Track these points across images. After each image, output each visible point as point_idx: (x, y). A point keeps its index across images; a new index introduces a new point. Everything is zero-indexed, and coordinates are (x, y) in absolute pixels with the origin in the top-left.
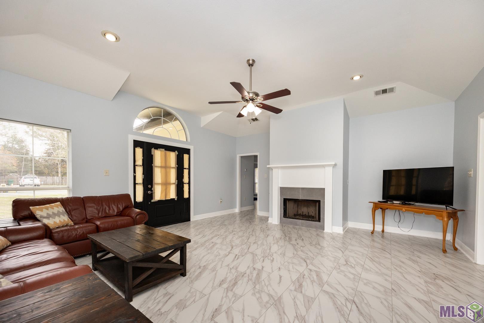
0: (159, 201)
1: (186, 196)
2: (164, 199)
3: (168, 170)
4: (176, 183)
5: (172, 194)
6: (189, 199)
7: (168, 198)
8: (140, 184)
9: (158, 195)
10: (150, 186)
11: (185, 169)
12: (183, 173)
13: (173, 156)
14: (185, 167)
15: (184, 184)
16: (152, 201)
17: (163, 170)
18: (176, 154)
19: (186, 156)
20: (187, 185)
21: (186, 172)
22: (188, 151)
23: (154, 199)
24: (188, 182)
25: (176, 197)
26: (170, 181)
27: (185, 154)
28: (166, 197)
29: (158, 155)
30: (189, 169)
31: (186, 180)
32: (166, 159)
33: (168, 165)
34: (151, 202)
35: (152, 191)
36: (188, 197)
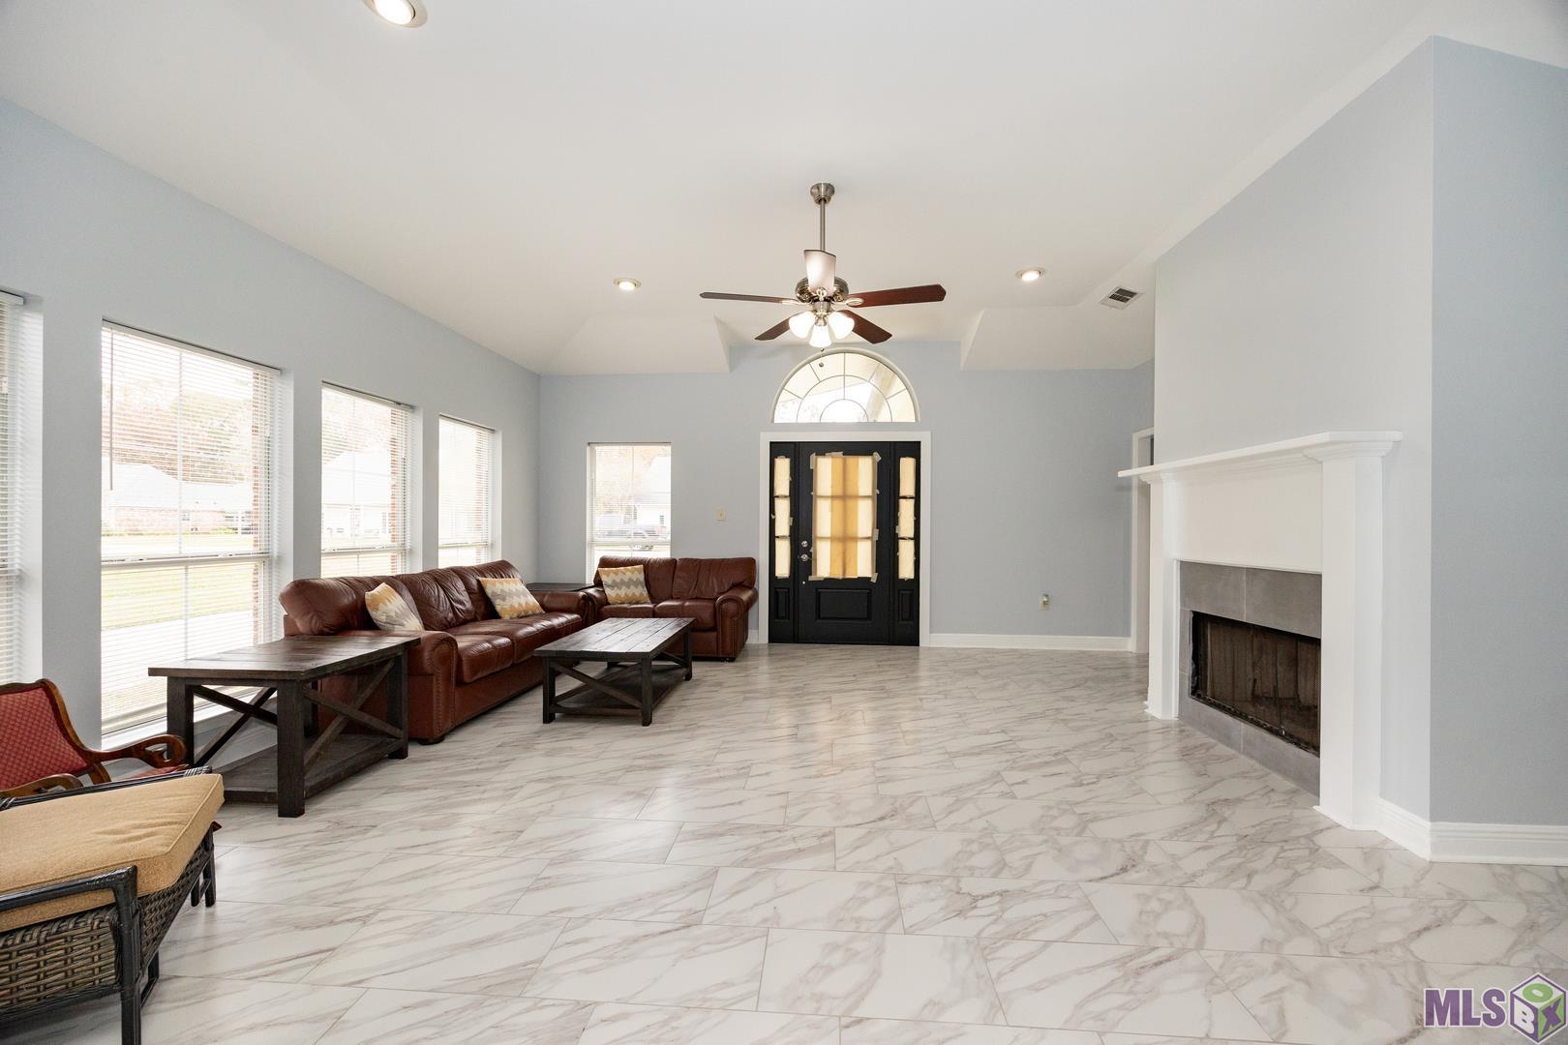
0: (827, 580)
1: (906, 571)
2: (839, 576)
3: (850, 503)
4: (876, 538)
5: (863, 565)
6: (914, 584)
7: (850, 575)
8: (783, 537)
9: (825, 566)
10: (805, 543)
11: (905, 498)
12: (896, 509)
13: (864, 469)
14: (902, 494)
15: (900, 541)
16: (811, 578)
17: (838, 503)
18: (874, 460)
19: (907, 465)
20: (911, 543)
21: (906, 508)
22: (913, 449)
23: (816, 574)
24: (912, 536)
25: (873, 572)
26: (857, 532)
27: (904, 457)
28: (844, 572)
29: (825, 469)
30: (917, 498)
31: (905, 527)
32: (845, 476)
33: (850, 491)
34: (807, 581)
35: (810, 555)
36: (912, 577)
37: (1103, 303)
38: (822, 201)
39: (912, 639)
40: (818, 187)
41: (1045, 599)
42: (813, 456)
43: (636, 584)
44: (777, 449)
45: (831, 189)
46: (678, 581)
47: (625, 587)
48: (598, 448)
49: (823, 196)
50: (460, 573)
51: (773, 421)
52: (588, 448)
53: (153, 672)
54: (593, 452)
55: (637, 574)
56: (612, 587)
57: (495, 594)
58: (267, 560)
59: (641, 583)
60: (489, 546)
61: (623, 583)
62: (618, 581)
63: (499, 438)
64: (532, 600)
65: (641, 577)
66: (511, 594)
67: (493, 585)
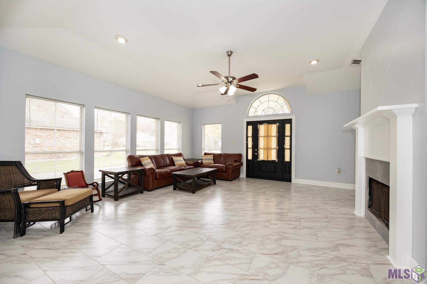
0: (262, 161)
1: (287, 159)
2: (266, 160)
3: (269, 138)
4: (277, 149)
5: (273, 157)
6: (290, 163)
7: (269, 159)
8: (250, 148)
9: (262, 157)
10: (256, 150)
11: (287, 136)
12: (284, 140)
13: (274, 128)
14: (286, 135)
15: (285, 150)
16: (258, 160)
17: (266, 138)
18: (277, 125)
19: (288, 126)
20: (289, 150)
21: (287, 140)
22: (290, 121)
23: (259, 159)
24: (289, 148)
25: (276, 159)
26: (271, 146)
27: (287, 124)
28: (268, 158)
29: (262, 129)
30: (291, 136)
31: (287, 145)
32: (268, 130)
33: (269, 134)
34: (257, 160)
35: (258, 153)
36: (289, 161)
37: (350, 66)
38: (229, 56)
39: (289, 180)
40: (228, 52)
41: (338, 170)
42: (258, 125)
43: (210, 159)
44: (248, 123)
45: (232, 52)
46: (221, 159)
47: (208, 160)
48: (206, 126)
49: (230, 54)
50: (168, 155)
51: (248, 115)
52: (203, 126)
53: (100, 171)
54: (204, 127)
55: (211, 157)
56: (204, 160)
57: (175, 160)
58: (126, 151)
59: (212, 159)
60: (179, 149)
61: (207, 159)
62: (206, 158)
63: (181, 124)
64: (184, 162)
65: (212, 158)
66: (179, 161)
67: (175, 158)
